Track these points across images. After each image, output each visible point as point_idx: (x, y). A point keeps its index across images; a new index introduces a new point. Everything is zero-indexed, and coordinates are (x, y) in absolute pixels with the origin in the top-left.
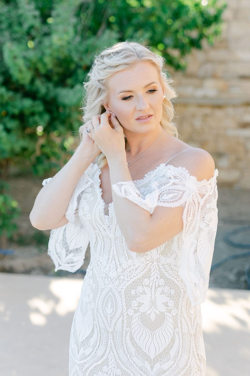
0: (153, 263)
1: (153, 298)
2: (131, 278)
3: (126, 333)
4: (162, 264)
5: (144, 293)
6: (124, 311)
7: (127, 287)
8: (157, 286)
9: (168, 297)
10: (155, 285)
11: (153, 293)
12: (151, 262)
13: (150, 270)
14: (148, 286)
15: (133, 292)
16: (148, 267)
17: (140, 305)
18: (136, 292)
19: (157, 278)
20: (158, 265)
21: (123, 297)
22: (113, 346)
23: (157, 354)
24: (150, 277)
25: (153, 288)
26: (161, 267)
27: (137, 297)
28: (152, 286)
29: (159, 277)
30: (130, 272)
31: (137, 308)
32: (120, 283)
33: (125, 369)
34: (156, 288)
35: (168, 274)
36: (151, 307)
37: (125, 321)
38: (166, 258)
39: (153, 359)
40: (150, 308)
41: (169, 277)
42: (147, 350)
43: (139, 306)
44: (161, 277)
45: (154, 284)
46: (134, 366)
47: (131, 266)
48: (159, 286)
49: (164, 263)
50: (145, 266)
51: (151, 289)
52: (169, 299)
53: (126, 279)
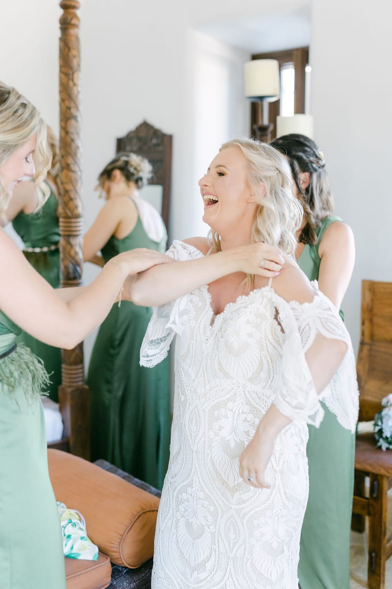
0: (239, 387)
1: (235, 424)
2: (215, 399)
3: (208, 454)
4: (248, 391)
5: (226, 416)
6: (206, 431)
7: (212, 407)
8: (240, 412)
9: (251, 426)
10: (239, 411)
11: (235, 418)
12: (237, 386)
13: (235, 394)
14: (231, 410)
15: (216, 413)
16: (234, 391)
17: (221, 428)
18: (218, 413)
19: (242, 404)
20: (244, 391)
21: (207, 416)
22: (197, 466)
23: (236, 483)
24: (234, 401)
25: (236, 414)
26: (247, 393)
27: (219, 420)
28: (235, 411)
29: (244, 403)
30: (216, 391)
31: (217, 431)
32: (205, 401)
33: (208, 492)
34: (239, 414)
35: (255, 402)
36: (232, 433)
37: (207, 443)
38: (252, 385)
39: (232, 488)
40: (230, 434)
41: (256, 405)
42: (226, 478)
43: (220, 430)
44: (247, 404)
45: (237, 410)
46: (216, 491)
47: (218, 386)
48: (243, 413)
49: (250, 390)
50: (231, 389)
51: (234, 414)
52: (252, 428)
53: (211, 398)
